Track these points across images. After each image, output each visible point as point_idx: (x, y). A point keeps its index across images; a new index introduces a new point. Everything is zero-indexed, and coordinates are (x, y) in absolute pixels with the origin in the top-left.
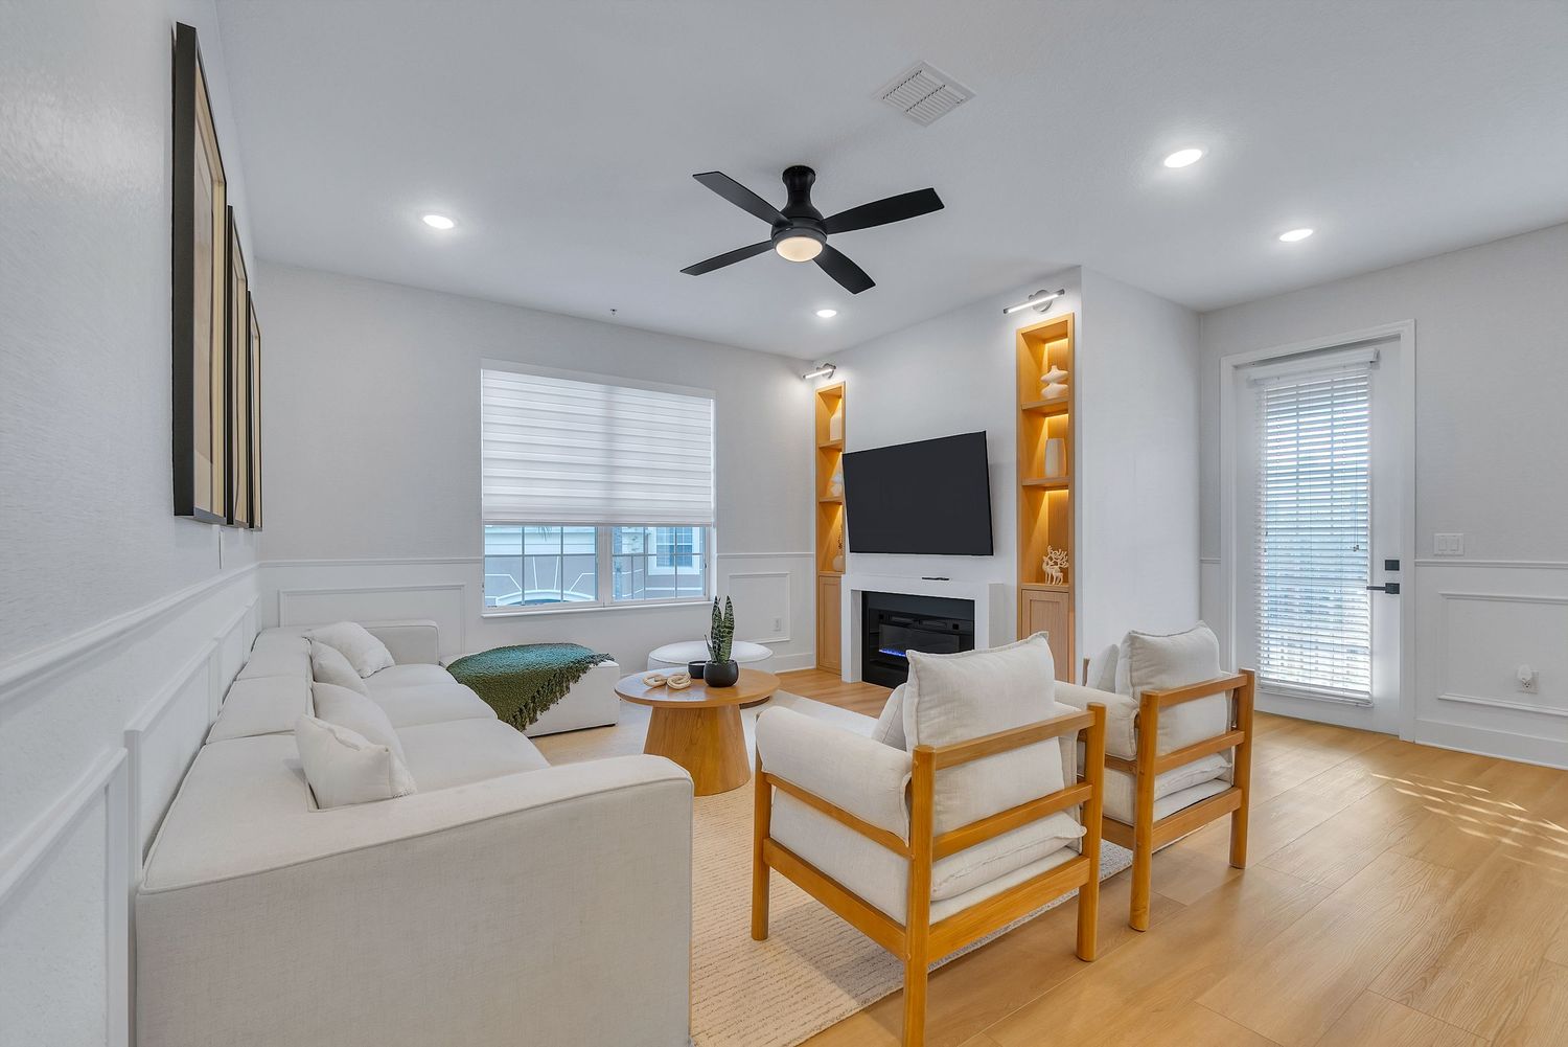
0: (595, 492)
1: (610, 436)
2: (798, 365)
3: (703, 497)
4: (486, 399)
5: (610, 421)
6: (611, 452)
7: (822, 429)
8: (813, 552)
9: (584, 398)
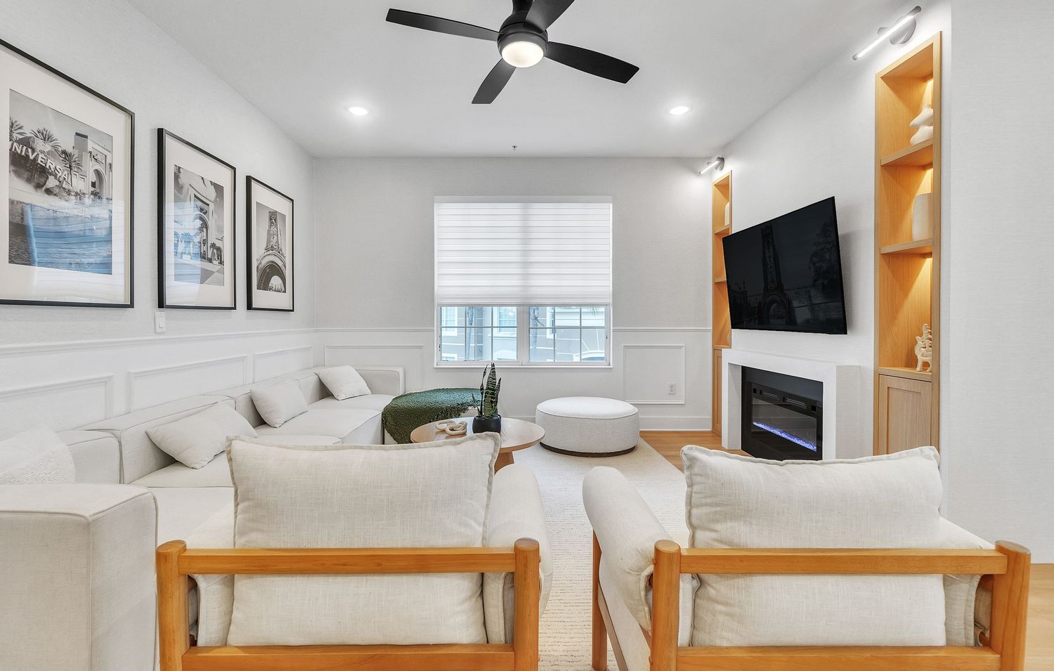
0: (515, 282)
1: (526, 240)
2: (689, 163)
3: (602, 283)
4: (437, 222)
5: (525, 229)
6: (526, 252)
7: (718, 216)
8: (711, 328)
9: (507, 214)
